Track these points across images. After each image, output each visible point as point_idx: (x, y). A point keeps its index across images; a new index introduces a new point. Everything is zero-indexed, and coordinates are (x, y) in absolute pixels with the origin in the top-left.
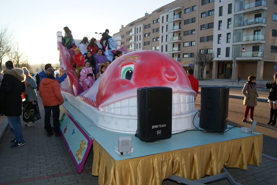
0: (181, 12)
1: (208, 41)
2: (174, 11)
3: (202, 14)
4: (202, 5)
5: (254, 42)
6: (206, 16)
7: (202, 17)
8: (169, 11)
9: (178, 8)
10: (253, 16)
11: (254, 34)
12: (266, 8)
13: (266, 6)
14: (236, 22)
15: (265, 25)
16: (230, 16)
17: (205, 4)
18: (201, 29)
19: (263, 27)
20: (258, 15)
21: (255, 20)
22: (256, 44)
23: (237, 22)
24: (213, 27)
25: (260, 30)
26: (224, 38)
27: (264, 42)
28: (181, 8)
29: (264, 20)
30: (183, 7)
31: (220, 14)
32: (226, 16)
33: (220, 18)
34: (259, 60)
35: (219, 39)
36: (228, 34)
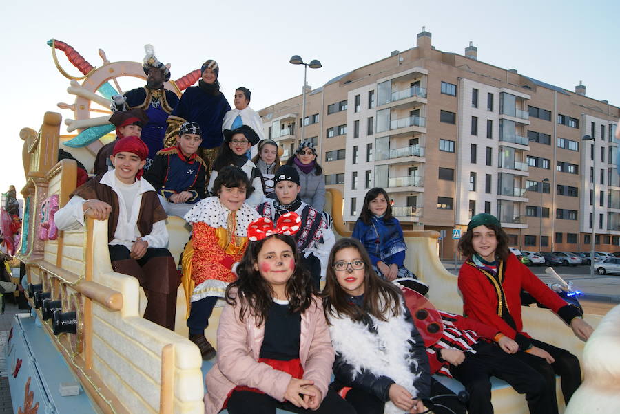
0: (294, 124)
1: (337, 183)
2: (282, 121)
3: (328, 130)
4: (329, 114)
5: (410, 189)
6: (335, 135)
7: (328, 137)
8: (273, 120)
9: (288, 116)
10: (407, 142)
11: (410, 174)
12: (424, 130)
13: (425, 127)
14: (379, 150)
15: (423, 160)
16: (371, 139)
17: (333, 113)
18: (327, 160)
19: (420, 162)
20: (413, 142)
21: (410, 150)
22: (411, 192)
23: (381, 152)
24: (344, 158)
25: (416, 168)
26: (361, 179)
27: (422, 190)
28: (294, 116)
29: (422, 150)
30: (297, 115)
31: (356, 136)
32: (363, 140)
33: (356, 142)
34: (415, 223)
35: (354, 182)
36: (368, 172)
